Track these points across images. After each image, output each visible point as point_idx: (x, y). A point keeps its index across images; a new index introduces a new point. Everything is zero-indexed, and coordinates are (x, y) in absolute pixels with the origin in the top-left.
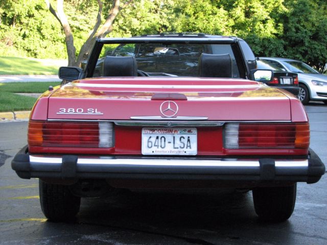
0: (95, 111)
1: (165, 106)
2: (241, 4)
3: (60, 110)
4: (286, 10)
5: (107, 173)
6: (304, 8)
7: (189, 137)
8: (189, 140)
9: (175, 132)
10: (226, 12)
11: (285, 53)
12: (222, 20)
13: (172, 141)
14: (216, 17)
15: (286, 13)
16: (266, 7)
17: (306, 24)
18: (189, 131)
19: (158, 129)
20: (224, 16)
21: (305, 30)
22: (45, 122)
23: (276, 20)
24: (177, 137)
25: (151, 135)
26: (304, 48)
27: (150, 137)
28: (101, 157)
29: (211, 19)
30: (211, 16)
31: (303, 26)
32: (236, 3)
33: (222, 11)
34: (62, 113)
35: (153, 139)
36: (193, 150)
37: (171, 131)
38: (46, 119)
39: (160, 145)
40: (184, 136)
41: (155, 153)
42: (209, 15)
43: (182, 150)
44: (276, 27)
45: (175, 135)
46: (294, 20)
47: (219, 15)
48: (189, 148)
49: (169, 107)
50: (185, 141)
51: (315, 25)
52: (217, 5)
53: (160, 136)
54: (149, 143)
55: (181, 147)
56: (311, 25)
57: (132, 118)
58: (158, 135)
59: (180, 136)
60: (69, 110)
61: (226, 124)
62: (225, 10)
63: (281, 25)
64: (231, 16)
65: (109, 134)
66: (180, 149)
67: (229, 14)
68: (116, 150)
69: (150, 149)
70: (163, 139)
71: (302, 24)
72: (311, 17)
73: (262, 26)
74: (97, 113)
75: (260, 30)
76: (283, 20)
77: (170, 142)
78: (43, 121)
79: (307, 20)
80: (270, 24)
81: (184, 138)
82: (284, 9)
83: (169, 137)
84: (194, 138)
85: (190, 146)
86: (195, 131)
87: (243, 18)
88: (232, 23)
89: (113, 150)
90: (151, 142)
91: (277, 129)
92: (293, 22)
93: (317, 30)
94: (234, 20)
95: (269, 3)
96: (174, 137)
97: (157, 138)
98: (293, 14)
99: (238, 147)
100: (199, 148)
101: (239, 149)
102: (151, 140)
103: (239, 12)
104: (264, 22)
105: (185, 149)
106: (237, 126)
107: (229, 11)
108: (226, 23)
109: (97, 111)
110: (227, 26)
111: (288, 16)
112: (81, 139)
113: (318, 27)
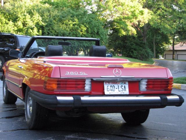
0: (83, 73)
1: (115, 71)
2: (21, 20)
3: (67, 73)
4: (43, 24)
5: (95, 104)
6: (51, 23)
7: (125, 86)
8: (125, 87)
9: (118, 83)
10: (13, 23)
11: (43, 45)
12: (11, 27)
13: (118, 88)
14: (8, 25)
15: (43, 25)
16: (33, 22)
17: (52, 31)
18: (125, 83)
19: (111, 82)
20: (12, 25)
21: (52, 34)
22: (59, 79)
23: (38, 28)
24: (120, 86)
25: (108, 85)
26: (51, 42)
27: (108, 86)
28: (85, 96)
29: (6, 26)
30: (5, 25)
31: (51, 32)
32: (19, 19)
33: (11, 23)
34: (68, 74)
35: (109, 87)
36: (127, 92)
37: (117, 83)
38: (60, 77)
39: (112, 90)
40: (123, 85)
41: (111, 94)
42: (4, 24)
43: (122, 92)
44: (38, 31)
45: (119, 85)
46: (47, 29)
47: (10, 24)
48: (125, 91)
49: (117, 72)
50: (123, 88)
51: (56, 32)
52: (8, 19)
53: (112, 85)
54: (108, 89)
55: (122, 91)
56: (54, 31)
57: (101, 77)
58: (111, 85)
59: (121, 85)
60: (71, 72)
61: (142, 79)
62: (12, 22)
63: (41, 31)
64: (15, 25)
65: (89, 85)
66: (121, 92)
67: (15, 24)
68: (92, 92)
69: (108, 92)
70: (113, 87)
71: (50, 31)
72: (55, 28)
73: (31, 31)
74: (85, 74)
75: (31, 33)
76: (41, 29)
77: (117, 88)
78: (59, 78)
79: (53, 29)
80: (36, 30)
81: (123, 86)
82: (42, 23)
83: (116, 86)
84: (127, 86)
85: (126, 90)
86: (127, 83)
87: (22, 27)
88: (16, 29)
89: (90, 93)
90: (108, 88)
91: (161, 82)
92: (46, 30)
93: (57, 34)
94: (17, 27)
95: (35, 20)
96: (118, 86)
97: (111, 86)
98: (46, 26)
99: (146, 90)
100: (130, 91)
101: (146, 91)
102: (108, 87)
103: (20, 24)
104: (32, 29)
105: (123, 92)
106: (147, 80)
107: (14, 23)
108: (13, 29)
109: (85, 73)
110: (14, 30)
111: (44, 27)
112: (76, 87)
113: (58, 32)
